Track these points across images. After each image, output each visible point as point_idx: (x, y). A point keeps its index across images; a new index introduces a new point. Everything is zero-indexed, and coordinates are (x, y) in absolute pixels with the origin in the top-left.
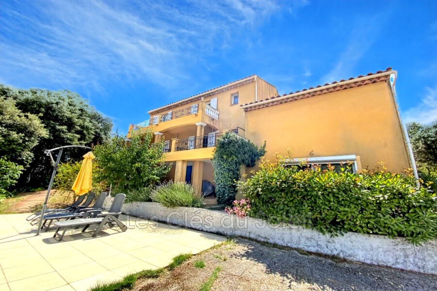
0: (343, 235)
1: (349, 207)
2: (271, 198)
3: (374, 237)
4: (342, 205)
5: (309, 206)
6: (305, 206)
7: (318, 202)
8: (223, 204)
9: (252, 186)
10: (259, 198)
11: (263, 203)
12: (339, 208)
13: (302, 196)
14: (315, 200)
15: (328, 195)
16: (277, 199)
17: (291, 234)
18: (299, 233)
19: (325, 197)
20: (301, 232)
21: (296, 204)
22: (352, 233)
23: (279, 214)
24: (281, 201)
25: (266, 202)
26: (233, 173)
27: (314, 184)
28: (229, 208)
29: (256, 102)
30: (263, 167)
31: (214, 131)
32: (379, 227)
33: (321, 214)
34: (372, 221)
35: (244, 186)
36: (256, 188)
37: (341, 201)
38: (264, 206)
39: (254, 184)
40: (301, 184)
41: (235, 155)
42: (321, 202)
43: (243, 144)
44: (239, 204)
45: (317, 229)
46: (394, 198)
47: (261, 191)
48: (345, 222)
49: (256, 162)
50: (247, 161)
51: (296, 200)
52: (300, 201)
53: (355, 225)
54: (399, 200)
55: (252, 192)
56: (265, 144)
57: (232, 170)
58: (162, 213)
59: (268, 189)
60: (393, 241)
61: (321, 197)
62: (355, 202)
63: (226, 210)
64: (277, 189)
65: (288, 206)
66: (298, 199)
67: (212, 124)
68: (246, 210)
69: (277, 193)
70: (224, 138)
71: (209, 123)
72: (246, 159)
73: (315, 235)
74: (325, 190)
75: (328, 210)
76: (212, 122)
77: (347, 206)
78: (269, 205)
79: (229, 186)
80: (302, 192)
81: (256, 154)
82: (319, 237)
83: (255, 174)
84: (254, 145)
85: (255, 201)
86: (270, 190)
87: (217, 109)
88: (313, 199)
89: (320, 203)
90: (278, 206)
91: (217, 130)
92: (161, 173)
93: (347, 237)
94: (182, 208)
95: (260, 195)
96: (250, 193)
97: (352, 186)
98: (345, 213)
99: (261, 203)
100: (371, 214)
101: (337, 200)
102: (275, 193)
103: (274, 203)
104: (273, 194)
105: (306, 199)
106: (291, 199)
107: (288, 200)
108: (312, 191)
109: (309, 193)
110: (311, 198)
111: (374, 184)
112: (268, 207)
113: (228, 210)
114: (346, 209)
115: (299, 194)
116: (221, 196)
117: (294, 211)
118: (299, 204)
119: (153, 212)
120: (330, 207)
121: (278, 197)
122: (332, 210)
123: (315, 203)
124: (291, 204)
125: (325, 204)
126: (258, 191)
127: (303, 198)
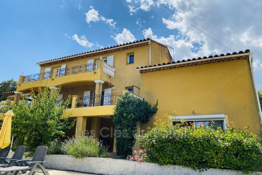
0: (207, 170)
1: (209, 151)
2: (161, 147)
3: (226, 171)
4: (206, 150)
5: (186, 152)
6: (183, 151)
7: (191, 148)
8: (122, 155)
9: (148, 138)
10: (153, 147)
11: (156, 151)
12: (204, 152)
13: (182, 145)
14: (190, 147)
15: (197, 144)
16: (166, 147)
17: (174, 172)
18: (180, 171)
19: (196, 145)
20: (181, 170)
21: (178, 151)
22: (213, 169)
23: (167, 158)
24: (168, 149)
25: (158, 150)
26: (131, 128)
27: (190, 136)
28: (130, 157)
29: (151, 66)
30: (156, 125)
31: (111, 87)
32: (227, 164)
33: (193, 157)
34: (223, 160)
35: (143, 139)
36: (152, 140)
37: (205, 148)
38: (157, 153)
39: (150, 137)
40: (181, 137)
41: (133, 113)
42: (194, 148)
43: (140, 103)
44: (138, 153)
45: (192, 167)
46: (235, 145)
47: (155, 142)
48: (208, 161)
49: (149, 119)
50: (142, 118)
51: (178, 148)
52: (181, 149)
53: (213, 163)
54: (237, 146)
55: (148, 143)
56: (157, 103)
57: (130, 126)
58: (70, 164)
59: (160, 141)
60: (237, 173)
61: (193, 145)
62: (213, 148)
63: (127, 158)
64: (166, 141)
65: (173, 152)
66: (179, 147)
67: (109, 81)
68: (144, 157)
69: (165, 144)
70: (124, 98)
71: (107, 80)
72: (142, 116)
73: (190, 172)
74: (196, 140)
75: (198, 154)
76: (109, 79)
77: (208, 151)
78: (160, 152)
79: (128, 139)
80: (182, 142)
81: (149, 111)
82: (193, 173)
83: (151, 130)
84: (148, 103)
85: (150, 150)
86: (161, 142)
87: (114, 66)
88: (188, 147)
89: (192, 149)
90: (166, 152)
91: (114, 86)
92: (65, 129)
93: (209, 172)
94: (89, 158)
95: (154, 145)
96: (147, 144)
97: (212, 138)
98: (207, 155)
99: (155, 151)
100: (222, 155)
101: (203, 147)
102: (164, 143)
103: (164, 151)
104: (163, 144)
105: (185, 147)
106: (175, 147)
107: (173, 148)
108: (188, 141)
109: (186, 143)
110: (187, 146)
111: (226, 136)
112: (160, 153)
113: (129, 158)
114: (208, 153)
115: (180, 143)
116: (120, 149)
117: (177, 155)
118: (180, 150)
119: (62, 163)
120: (199, 152)
121: (167, 146)
122: (200, 153)
123: (190, 149)
124: (175, 150)
125: (196, 150)
126: (153, 143)
127: (183, 146)
